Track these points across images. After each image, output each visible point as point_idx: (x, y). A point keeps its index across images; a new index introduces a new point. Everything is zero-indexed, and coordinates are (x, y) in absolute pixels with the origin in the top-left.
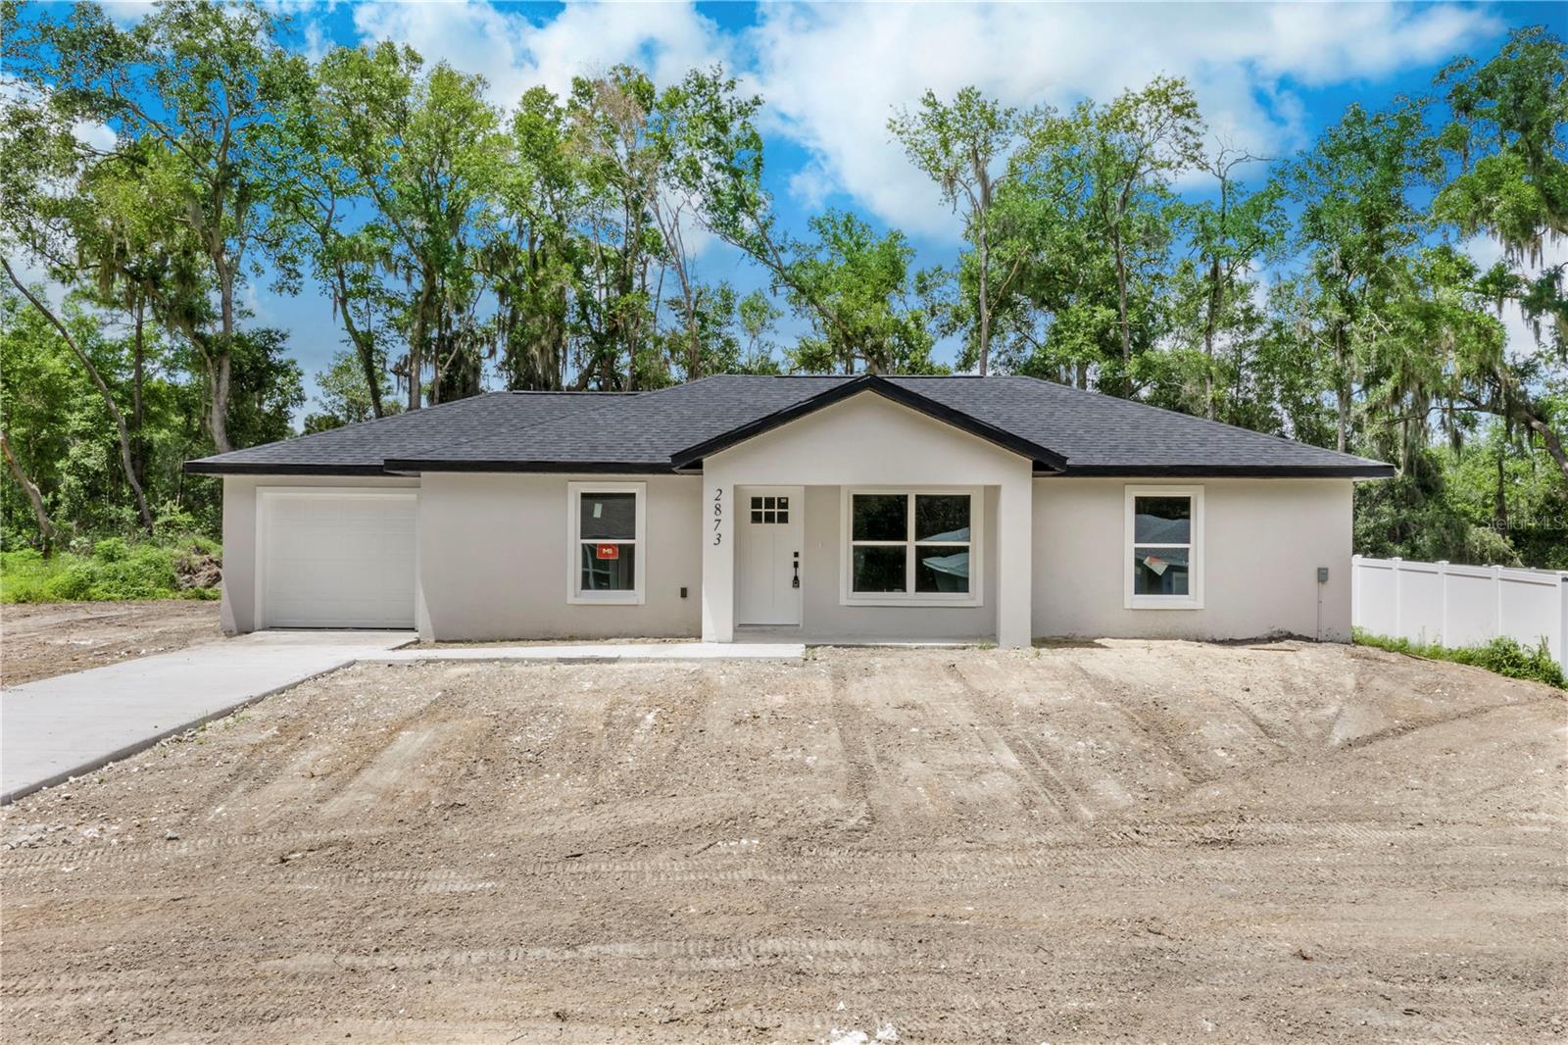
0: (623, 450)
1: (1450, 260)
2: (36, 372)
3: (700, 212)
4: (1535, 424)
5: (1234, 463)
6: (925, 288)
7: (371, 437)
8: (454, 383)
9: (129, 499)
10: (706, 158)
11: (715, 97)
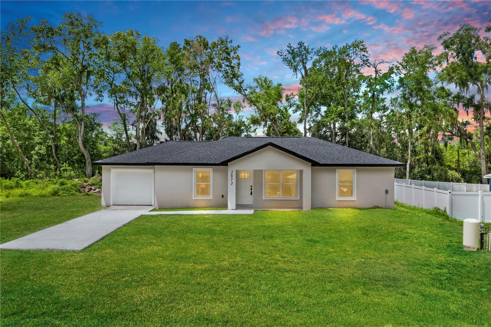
0: (207, 159)
1: (444, 91)
2: (25, 125)
3: (222, 79)
4: (468, 140)
5: (364, 163)
6: (288, 99)
7: (140, 155)
8: (149, 128)
9: (52, 162)
10: (224, 63)
11: (226, 45)
